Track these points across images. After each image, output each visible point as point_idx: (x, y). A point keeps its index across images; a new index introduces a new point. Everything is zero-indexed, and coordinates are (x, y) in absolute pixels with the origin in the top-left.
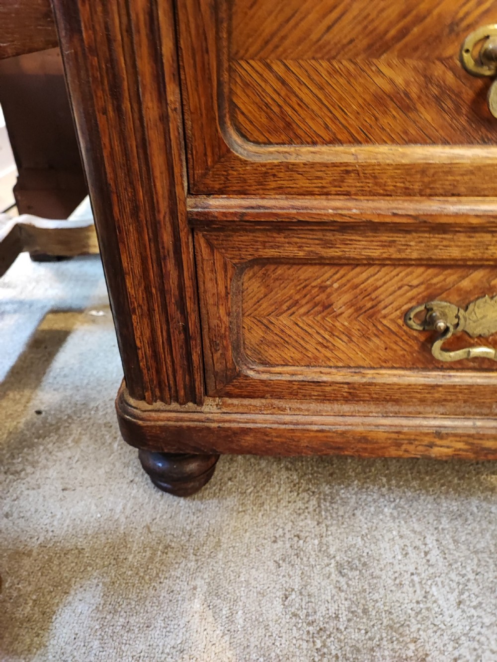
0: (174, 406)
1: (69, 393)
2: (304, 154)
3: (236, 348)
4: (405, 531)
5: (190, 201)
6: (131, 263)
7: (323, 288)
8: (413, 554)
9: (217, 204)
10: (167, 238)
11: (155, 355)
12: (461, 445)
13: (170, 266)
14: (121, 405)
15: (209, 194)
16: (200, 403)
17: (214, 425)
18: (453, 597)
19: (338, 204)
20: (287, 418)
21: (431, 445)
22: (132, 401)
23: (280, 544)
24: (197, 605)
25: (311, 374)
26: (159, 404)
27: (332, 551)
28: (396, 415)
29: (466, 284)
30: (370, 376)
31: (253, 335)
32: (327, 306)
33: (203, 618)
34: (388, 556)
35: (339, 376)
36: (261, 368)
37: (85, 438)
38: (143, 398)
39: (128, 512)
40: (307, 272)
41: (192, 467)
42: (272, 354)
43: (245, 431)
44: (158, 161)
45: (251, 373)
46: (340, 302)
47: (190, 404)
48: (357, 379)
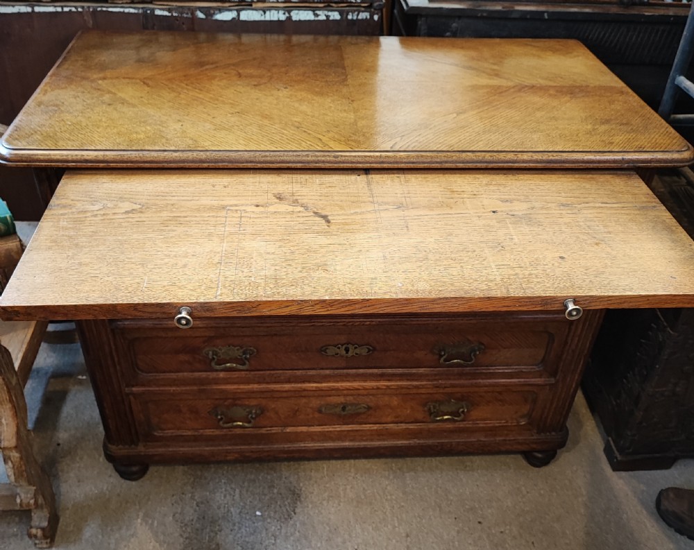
0: (127, 446)
1: (73, 432)
2: (162, 376)
3: (149, 425)
4: (228, 488)
5: (126, 389)
7: (177, 406)
8: (228, 497)
10: (119, 398)
11: (117, 430)
12: (236, 455)
13: (121, 405)
14: (105, 448)
15: (133, 386)
16: (137, 445)
17: (142, 454)
18: (238, 511)
19: (174, 388)
20: (171, 449)
21: (226, 456)
22: (110, 446)
23: (175, 497)
24: (139, 521)
25: (180, 433)
26: (120, 446)
27: (196, 498)
28: (212, 446)
29: (226, 403)
30: (201, 432)
31: (155, 421)
32: (180, 411)
33: (141, 524)
34: (218, 498)
35: (189, 433)
36: (160, 431)
37: (85, 457)
38: (114, 445)
39: (109, 489)
40: (171, 402)
41: (135, 469)
42: (163, 426)
43: (156, 455)
44: (114, 380)
45: (156, 434)
46: (184, 409)
47: (133, 446)
48: (196, 433)
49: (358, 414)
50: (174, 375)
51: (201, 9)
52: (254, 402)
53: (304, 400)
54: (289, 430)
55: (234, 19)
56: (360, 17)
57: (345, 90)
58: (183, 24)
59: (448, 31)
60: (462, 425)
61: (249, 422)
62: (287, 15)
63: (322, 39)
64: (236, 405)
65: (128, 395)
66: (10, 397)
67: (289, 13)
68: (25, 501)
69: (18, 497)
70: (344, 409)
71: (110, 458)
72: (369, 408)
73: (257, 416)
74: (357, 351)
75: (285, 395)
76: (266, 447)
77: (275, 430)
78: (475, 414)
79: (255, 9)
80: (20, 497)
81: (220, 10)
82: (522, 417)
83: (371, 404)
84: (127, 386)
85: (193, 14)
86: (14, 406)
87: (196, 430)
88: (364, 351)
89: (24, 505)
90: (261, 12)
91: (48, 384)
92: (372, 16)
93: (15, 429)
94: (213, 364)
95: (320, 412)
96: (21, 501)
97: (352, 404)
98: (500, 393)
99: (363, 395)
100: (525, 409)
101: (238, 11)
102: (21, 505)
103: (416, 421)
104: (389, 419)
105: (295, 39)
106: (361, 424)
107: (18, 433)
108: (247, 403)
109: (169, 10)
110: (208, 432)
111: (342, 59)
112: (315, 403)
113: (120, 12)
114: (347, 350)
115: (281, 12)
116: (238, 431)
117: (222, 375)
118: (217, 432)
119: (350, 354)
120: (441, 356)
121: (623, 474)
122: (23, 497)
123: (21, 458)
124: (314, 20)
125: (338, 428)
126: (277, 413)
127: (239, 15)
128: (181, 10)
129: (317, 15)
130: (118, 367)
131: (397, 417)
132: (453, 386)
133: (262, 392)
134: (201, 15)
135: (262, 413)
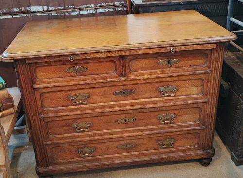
0: (45, 168)
1: (24, 168)
3: (53, 158)
5: (45, 143)
6: (37, 150)
7: (64, 149)
9: (48, 142)
10: (42, 147)
11: (41, 161)
12: (87, 168)
13: (43, 150)
14: (37, 169)
16: (48, 167)
17: (51, 170)
19: (62, 141)
20: (62, 168)
21: (83, 169)
22: (38, 168)
25: (65, 161)
26: (42, 168)
28: (77, 165)
29: (82, 147)
30: (73, 160)
31: (55, 156)
32: (65, 151)
35: (69, 160)
37: (28, 176)
38: (40, 168)
40: (61, 147)
42: (58, 158)
43: (55, 171)
44: (41, 139)
45: (56, 162)
46: (66, 150)
49: (132, 148)
50: (62, 136)
51: (67, 12)
52: (92, 145)
53: (111, 143)
54: (106, 156)
55: (78, 14)
56: (120, 10)
57: (116, 29)
58: (61, 17)
59: (150, 11)
60: (172, 149)
61: (91, 154)
62: (95, 11)
63: (107, 17)
64: (85, 147)
65: (45, 145)
66: (3, 145)
70: (126, 146)
71: (38, 173)
72: (136, 145)
73: (94, 151)
74: (129, 121)
75: (104, 141)
76: (98, 164)
77: (101, 157)
78: (177, 144)
79: (85, 10)
81: (73, 11)
82: (195, 144)
83: (137, 143)
84: (45, 141)
85: (64, 14)
86: (4, 149)
87: (71, 159)
88: (132, 121)
90: (87, 11)
91: (14, 150)
92: (124, 9)
93: (5, 158)
94: (77, 130)
95: (117, 148)
97: (129, 144)
98: (185, 134)
99: (133, 139)
100: (196, 141)
101: (79, 11)
103: (155, 149)
104: (144, 149)
105: (99, 18)
106: (133, 152)
107: (6, 160)
108: (89, 146)
109: (57, 13)
110: (75, 159)
111: (115, 21)
112: (115, 144)
114: (125, 121)
115: (93, 10)
116: (87, 158)
117: (80, 134)
118: (79, 159)
119: (127, 122)
120: (160, 120)
121: (240, 166)
123: (7, 170)
124: (104, 12)
125: (125, 154)
126: (101, 149)
128: (60, 13)
129: (105, 10)
130: (42, 134)
131: (147, 148)
132: (167, 133)
133: (95, 140)
134: (67, 14)
135: (95, 150)
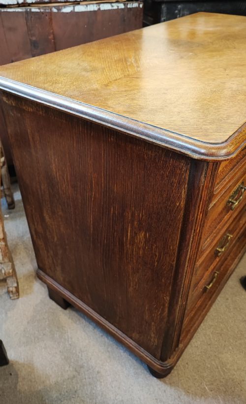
51: (55, 7)
55: (71, 11)
56: (133, 6)
58: (46, 16)
59: (176, 10)
62: (98, 7)
67: (99, 6)
68: (7, 271)
69: (3, 270)
79: (82, 5)
80: (4, 269)
85: (51, 10)
89: (7, 274)
90: (85, 6)
92: (139, 5)
96: (5, 271)
102: (5, 274)
109: (39, 9)
113: (14, 12)
115: (95, 5)
122: (5, 269)
124: (111, 10)
127: (74, 9)
128: (45, 8)
129: (112, 6)
134: (55, 10)
